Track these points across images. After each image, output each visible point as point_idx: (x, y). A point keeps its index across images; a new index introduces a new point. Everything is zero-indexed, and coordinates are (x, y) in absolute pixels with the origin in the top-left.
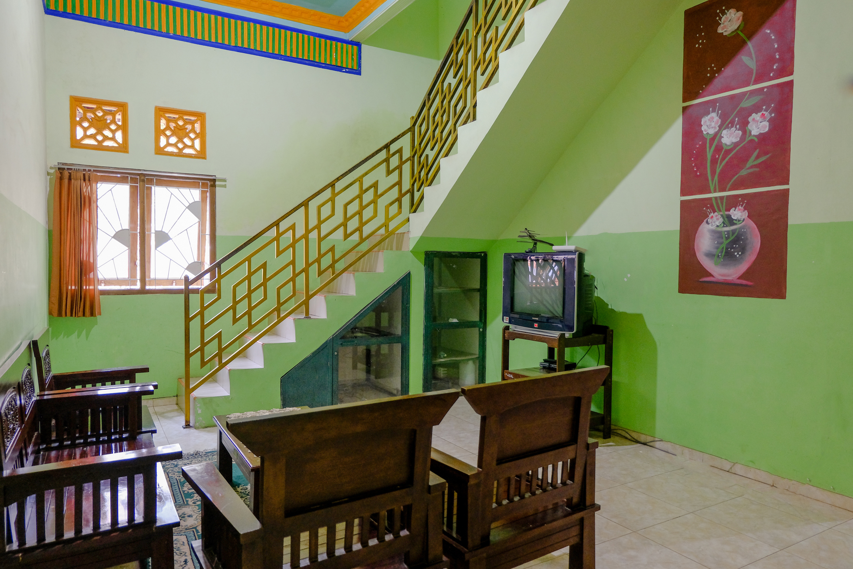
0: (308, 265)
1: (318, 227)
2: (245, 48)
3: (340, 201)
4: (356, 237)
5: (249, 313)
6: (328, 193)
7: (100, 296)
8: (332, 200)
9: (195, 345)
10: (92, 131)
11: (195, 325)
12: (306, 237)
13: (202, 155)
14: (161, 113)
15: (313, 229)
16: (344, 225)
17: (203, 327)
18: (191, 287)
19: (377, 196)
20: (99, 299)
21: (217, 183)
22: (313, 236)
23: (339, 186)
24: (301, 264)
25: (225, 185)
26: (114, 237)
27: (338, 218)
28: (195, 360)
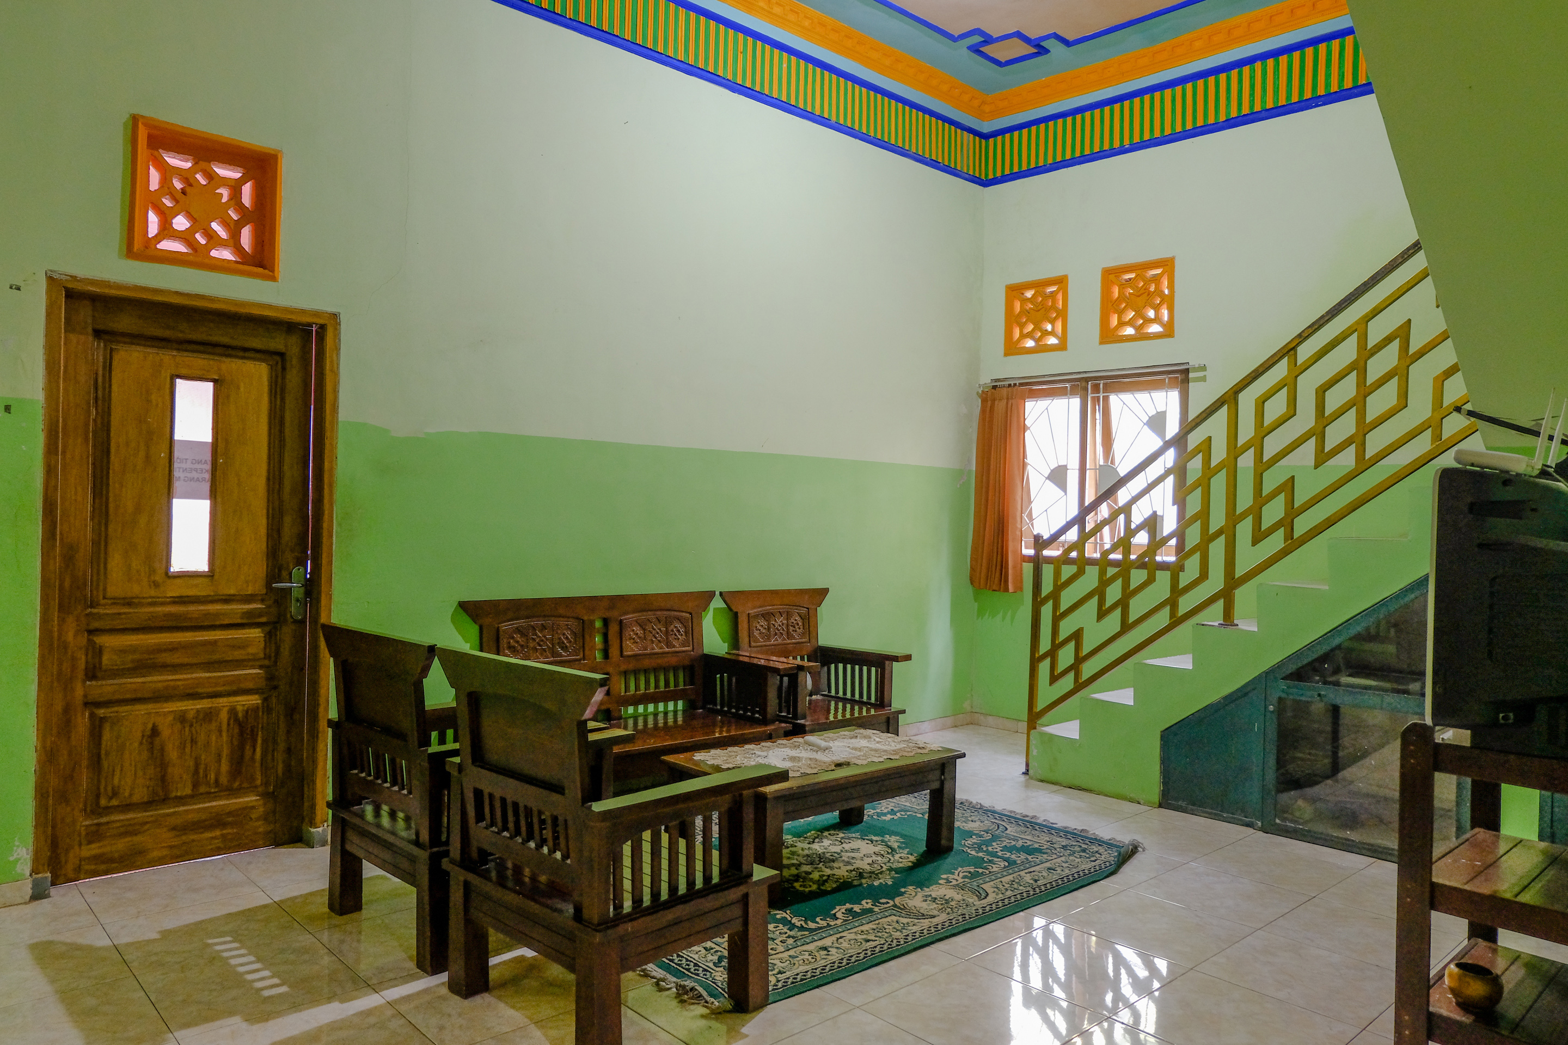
0: (1233, 518)
1: (1258, 443)
2: (1244, 115)
3: (1308, 384)
4: (1347, 459)
5: (1123, 604)
6: (1281, 370)
7: (1024, 564)
8: (1290, 384)
9: (1045, 645)
10: (1030, 327)
11: (1047, 611)
12: (1231, 465)
13: (1169, 331)
14: (1112, 277)
15: (1246, 448)
16: (1319, 433)
17: (1057, 619)
18: (1046, 553)
19: (1409, 358)
20: (1021, 568)
21: (1191, 375)
22: (1246, 461)
23: (1305, 351)
24: (1218, 520)
25: (1205, 376)
26: (1048, 478)
27: (1305, 419)
28: (1044, 668)
